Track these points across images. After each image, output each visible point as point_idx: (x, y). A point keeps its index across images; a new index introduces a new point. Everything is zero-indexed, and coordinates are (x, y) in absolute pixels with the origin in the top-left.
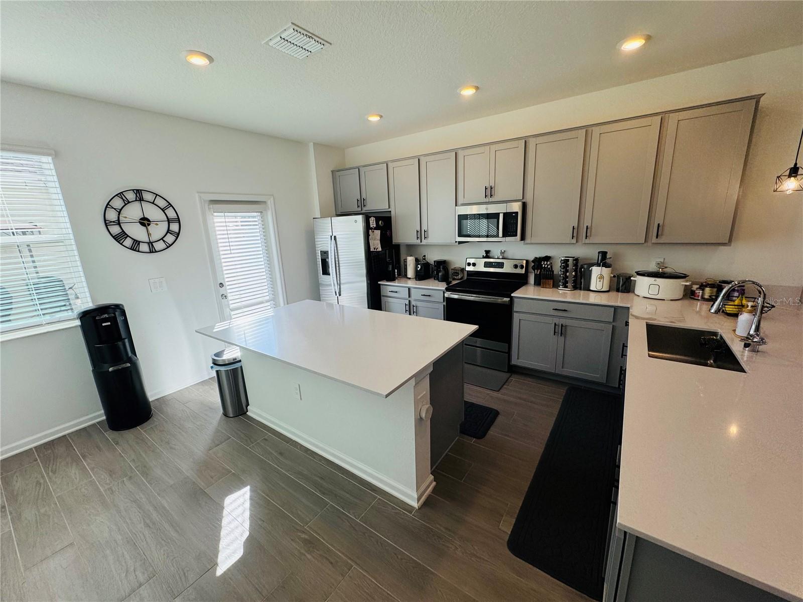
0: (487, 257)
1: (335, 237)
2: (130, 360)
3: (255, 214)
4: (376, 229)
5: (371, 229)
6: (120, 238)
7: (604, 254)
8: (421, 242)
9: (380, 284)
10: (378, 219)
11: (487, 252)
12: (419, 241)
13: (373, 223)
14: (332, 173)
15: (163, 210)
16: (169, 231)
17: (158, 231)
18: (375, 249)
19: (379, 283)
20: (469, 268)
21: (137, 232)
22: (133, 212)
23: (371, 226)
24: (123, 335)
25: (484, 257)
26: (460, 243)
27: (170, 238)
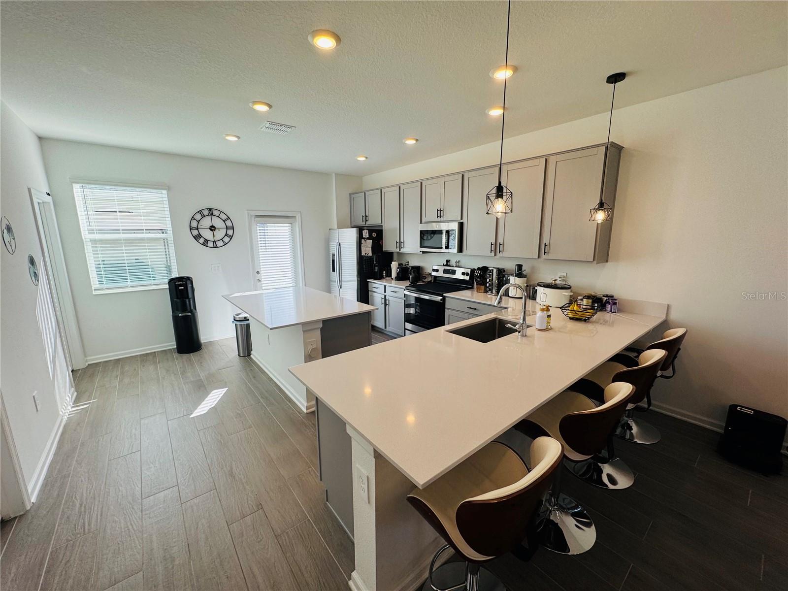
0: (447, 265)
1: (340, 244)
2: (191, 311)
3: (288, 225)
4: (368, 239)
5: (364, 238)
6: (197, 237)
7: (520, 267)
8: (400, 250)
9: (369, 282)
10: (371, 232)
11: (448, 261)
12: (398, 249)
13: (366, 234)
14: (350, 196)
15: (224, 221)
16: (226, 235)
17: (219, 234)
18: (366, 254)
19: (368, 280)
20: (434, 274)
21: (207, 234)
22: (207, 222)
23: (364, 237)
24: (190, 295)
25: (444, 265)
26: (424, 252)
27: (226, 239)
